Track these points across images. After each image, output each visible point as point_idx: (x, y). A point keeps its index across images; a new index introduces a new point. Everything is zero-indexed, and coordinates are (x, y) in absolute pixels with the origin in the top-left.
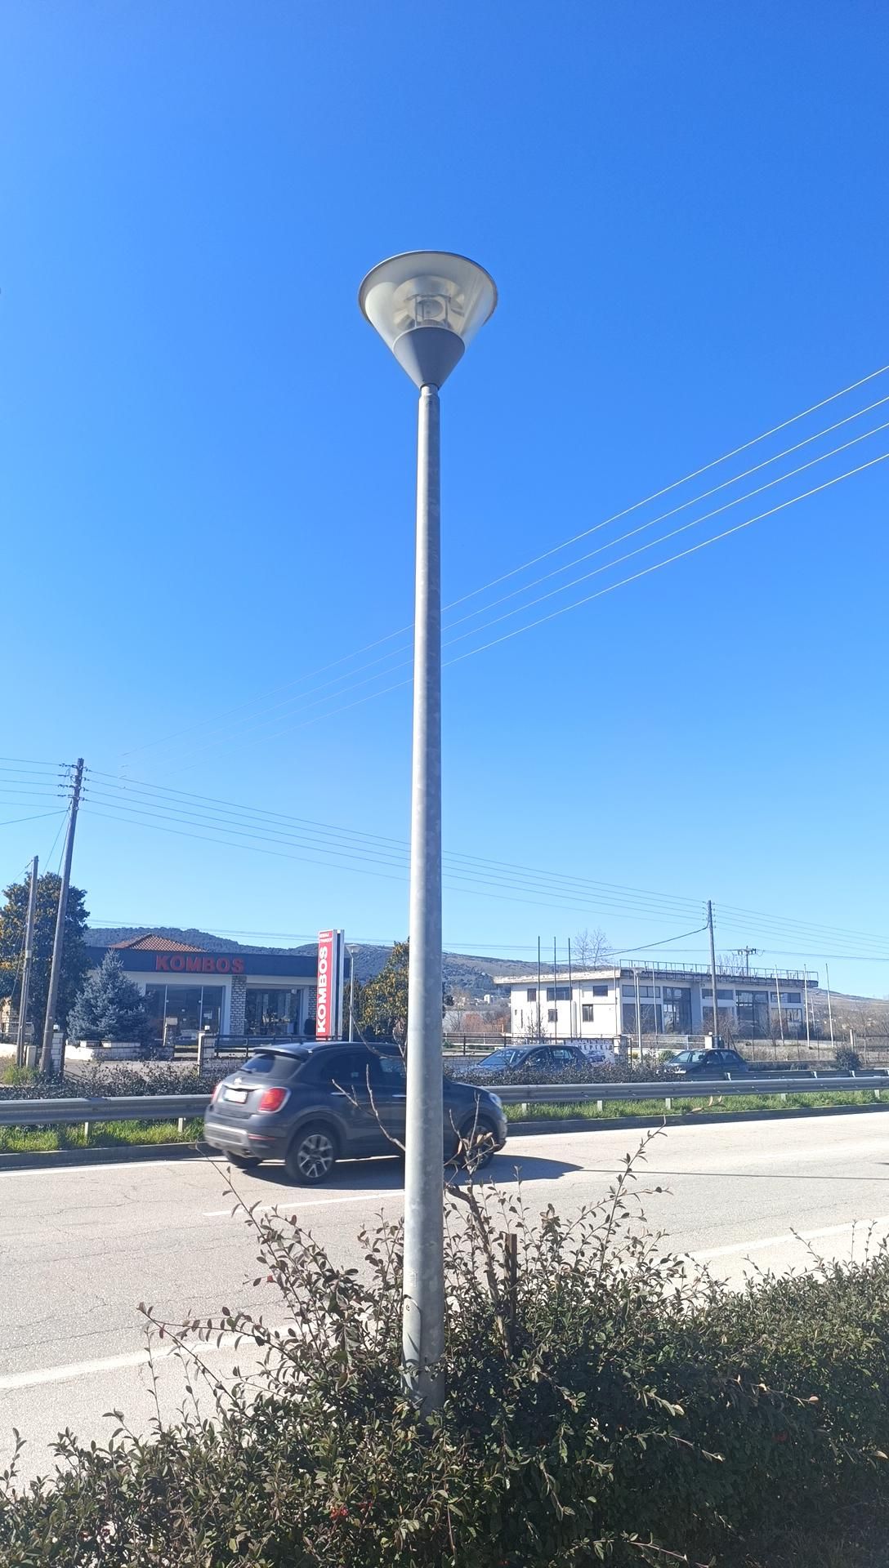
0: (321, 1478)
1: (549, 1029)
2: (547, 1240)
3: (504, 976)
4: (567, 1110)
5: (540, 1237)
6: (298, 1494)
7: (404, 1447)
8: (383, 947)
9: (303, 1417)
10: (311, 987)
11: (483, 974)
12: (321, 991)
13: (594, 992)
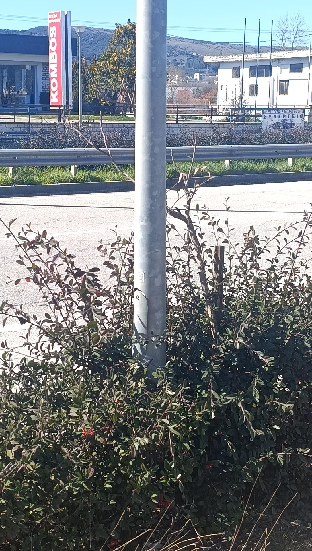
0: (73, 412)
1: (250, 101)
2: (247, 253)
3: (213, 55)
4: (263, 166)
5: (243, 251)
6: (57, 422)
7: (136, 392)
8: (106, 30)
9: (57, 373)
10: (43, 63)
11: (194, 54)
12: (53, 67)
13: (290, 69)
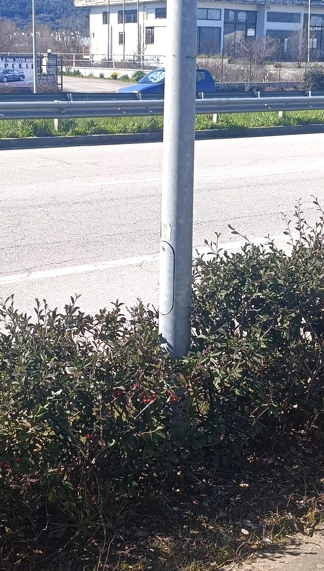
13: (156, 14)
